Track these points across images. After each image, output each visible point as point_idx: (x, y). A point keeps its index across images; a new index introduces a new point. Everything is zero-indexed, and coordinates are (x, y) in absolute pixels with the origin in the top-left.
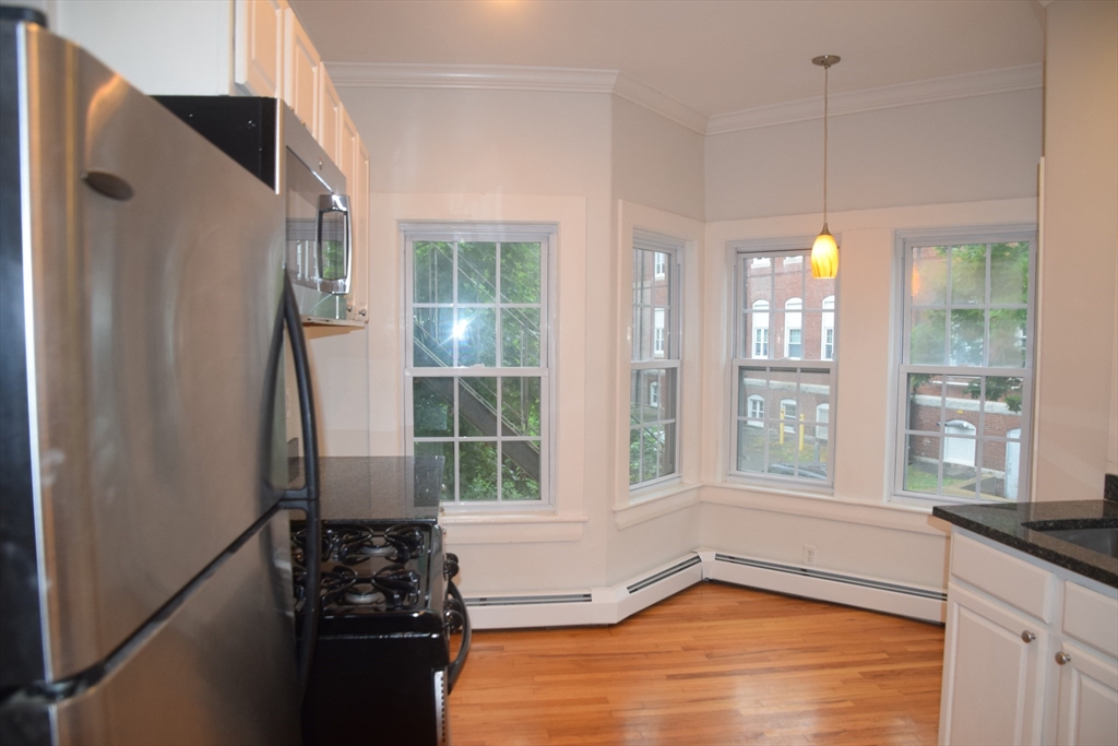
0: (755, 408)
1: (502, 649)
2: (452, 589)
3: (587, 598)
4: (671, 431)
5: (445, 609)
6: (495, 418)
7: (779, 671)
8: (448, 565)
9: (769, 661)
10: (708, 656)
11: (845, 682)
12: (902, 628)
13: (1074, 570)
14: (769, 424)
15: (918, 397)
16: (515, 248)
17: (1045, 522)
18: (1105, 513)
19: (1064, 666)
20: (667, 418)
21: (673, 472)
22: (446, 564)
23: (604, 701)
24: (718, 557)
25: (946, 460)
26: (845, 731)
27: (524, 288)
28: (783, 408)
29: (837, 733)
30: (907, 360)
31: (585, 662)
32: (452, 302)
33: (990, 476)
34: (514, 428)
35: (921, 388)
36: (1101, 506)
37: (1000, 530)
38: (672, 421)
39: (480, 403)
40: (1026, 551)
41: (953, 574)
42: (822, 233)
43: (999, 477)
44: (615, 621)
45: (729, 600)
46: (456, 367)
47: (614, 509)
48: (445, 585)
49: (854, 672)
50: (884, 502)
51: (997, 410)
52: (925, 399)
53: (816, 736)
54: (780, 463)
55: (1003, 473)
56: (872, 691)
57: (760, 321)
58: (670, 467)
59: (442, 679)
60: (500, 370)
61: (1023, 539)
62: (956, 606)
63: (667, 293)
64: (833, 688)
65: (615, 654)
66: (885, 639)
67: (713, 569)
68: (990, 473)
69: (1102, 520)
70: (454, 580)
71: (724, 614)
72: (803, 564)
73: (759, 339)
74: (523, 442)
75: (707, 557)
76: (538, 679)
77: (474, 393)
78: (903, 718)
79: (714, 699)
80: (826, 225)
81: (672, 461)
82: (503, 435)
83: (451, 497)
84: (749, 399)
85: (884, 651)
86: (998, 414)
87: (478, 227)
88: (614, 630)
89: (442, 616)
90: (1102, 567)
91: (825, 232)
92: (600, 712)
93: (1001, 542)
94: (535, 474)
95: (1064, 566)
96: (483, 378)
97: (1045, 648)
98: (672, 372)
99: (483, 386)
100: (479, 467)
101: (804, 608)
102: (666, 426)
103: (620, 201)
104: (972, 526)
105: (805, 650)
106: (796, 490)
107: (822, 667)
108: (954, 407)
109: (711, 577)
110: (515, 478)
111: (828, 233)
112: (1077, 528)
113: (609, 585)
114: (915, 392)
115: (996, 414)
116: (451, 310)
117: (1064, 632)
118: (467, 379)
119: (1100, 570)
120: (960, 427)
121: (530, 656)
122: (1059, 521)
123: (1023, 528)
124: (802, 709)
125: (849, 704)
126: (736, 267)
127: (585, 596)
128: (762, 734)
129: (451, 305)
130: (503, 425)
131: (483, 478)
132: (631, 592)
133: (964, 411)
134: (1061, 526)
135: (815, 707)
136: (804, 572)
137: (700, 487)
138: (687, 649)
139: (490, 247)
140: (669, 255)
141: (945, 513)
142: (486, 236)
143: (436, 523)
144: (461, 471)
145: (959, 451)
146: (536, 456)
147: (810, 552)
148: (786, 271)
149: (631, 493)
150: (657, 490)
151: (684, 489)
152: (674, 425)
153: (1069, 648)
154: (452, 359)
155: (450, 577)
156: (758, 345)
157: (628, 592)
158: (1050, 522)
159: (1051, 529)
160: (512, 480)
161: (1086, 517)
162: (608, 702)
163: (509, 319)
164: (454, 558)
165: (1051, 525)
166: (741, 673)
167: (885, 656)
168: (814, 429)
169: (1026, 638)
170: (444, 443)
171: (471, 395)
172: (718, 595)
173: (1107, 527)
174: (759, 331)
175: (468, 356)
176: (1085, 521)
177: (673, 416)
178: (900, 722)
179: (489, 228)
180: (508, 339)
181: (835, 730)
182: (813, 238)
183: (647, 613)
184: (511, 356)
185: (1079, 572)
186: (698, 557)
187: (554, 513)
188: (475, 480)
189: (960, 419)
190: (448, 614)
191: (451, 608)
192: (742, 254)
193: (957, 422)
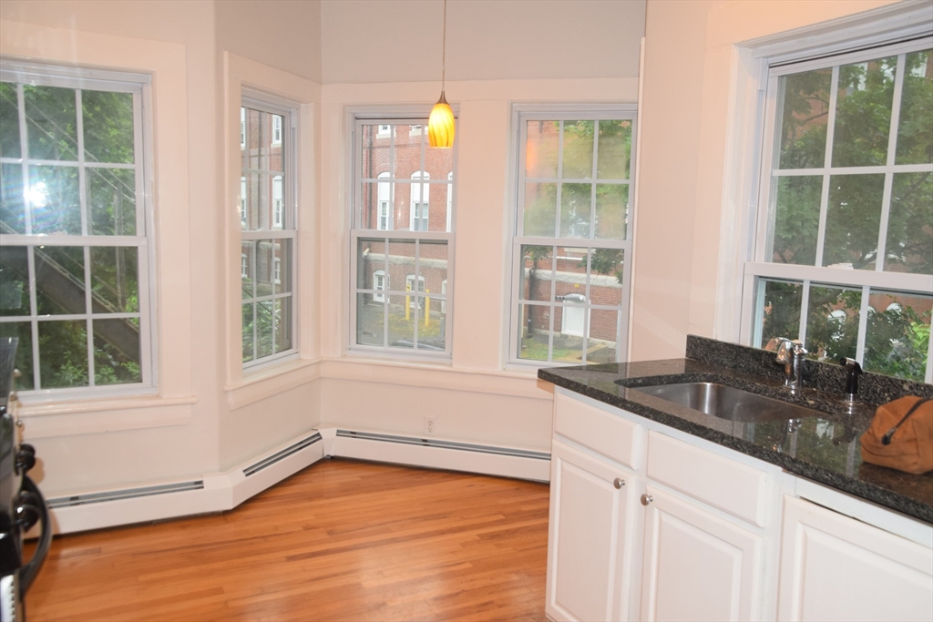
0: (380, 284)
1: (99, 551)
2: (28, 485)
3: (199, 485)
4: (287, 305)
5: (16, 505)
6: (83, 293)
7: (399, 541)
8: (21, 457)
9: (392, 532)
10: (330, 533)
11: (464, 545)
12: (517, 489)
13: (655, 419)
14: (394, 299)
15: (538, 271)
16: (104, 100)
17: (635, 379)
18: (686, 370)
19: (648, 506)
20: (282, 292)
21: (290, 347)
22: (18, 457)
23: (219, 591)
24: (340, 433)
25: (564, 332)
26: (463, 591)
27: (119, 148)
28: (409, 284)
29: (457, 594)
30: (520, 232)
31: (197, 554)
32: (19, 156)
33: (603, 346)
34: (110, 306)
35: (540, 262)
36: (683, 364)
37: (596, 388)
38: (288, 294)
39: (67, 279)
40: (617, 405)
41: (556, 432)
42: (440, 102)
43: (611, 347)
44: (231, 507)
45: (352, 475)
46: (29, 234)
47: (226, 388)
48: (17, 482)
49: (473, 534)
50: (499, 370)
51: (609, 284)
52: (544, 274)
53: (436, 599)
54: (405, 339)
55: (614, 343)
56: (490, 551)
57: (384, 192)
58: (286, 343)
59: (12, 584)
60: (87, 240)
61: (615, 395)
62: (559, 460)
63: (280, 161)
64: (453, 552)
65: (230, 542)
66: (502, 501)
67: (334, 445)
68: (603, 343)
69: (682, 375)
70: (31, 474)
71: (347, 490)
72: (425, 435)
73: (384, 213)
74: (118, 320)
75: (328, 434)
76: (142, 578)
77: (57, 267)
78: (517, 573)
79: (335, 575)
80: (443, 94)
81: (289, 337)
82: (94, 312)
83: (30, 384)
84: (374, 274)
85: (501, 513)
86: (610, 288)
87: (49, 68)
88: (229, 517)
89: (10, 512)
90: (677, 415)
91: (443, 100)
92: (214, 604)
93: (596, 398)
94: (135, 357)
95: (647, 417)
96: (67, 248)
97: (633, 492)
98: (287, 244)
99: (68, 257)
100: (69, 352)
101: (425, 478)
102: (282, 299)
103: (226, 54)
104: (572, 386)
105: (426, 518)
106: (416, 362)
107: (442, 533)
108: (571, 281)
109: (332, 454)
110: (114, 363)
111: (445, 102)
112: (662, 383)
113: (223, 470)
114: (536, 266)
115: (609, 287)
116: (19, 166)
117: (648, 476)
118: (48, 249)
119: (675, 418)
120: (577, 300)
121: (134, 555)
122: (647, 378)
123: (615, 385)
124: (424, 574)
125: (468, 565)
126: (354, 133)
127: (197, 483)
128: (384, 604)
129: (20, 161)
130: (94, 302)
131: (73, 364)
132: (247, 475)
133: (580, 285)
134: (649, 382)
135: (437, 572)
136: (425, 442)
137: (319, 363)
138: (308, 528)
139: (69, 94)
140: (283, 117)
141: (549, 374)
142: (61, 80)
143: (5, 411)
144: (42, 357)
145: (575, 323)
146: (135, 334)
147: (430, 423)
148: (412, 142)
149: (245, 371)
150: (273, 366)
151: (302, 365)
152: (290, 299)
153: (653, 490)
154: (23, 223)
155: (25, 471)
156: (384, 219)
157: (244, 474)
158: (638, 379)
159: (640, 385)
160: (111, 365)
161: (669, 373)
162: (223, 592)
163: (99, 182)
164: (31, 450)
165: (640, 381)
166: (364, 546)
167: (501, 517)
168: (440, 305)
169: (617, 485)
170: (19, 323)
171: (52, 268)
172: (340, 471)
173: (686, 382)
174: (384, 204)
175: (44, 220)
176: (668, 377)
177: (290, 289)
178: (515, 577)
179: (64, 70)
180: (101, 206)
181: (457, 591)
182: (430, 106)
183: (266, 495)
184: (103, 224)
185: (659, 421)
186: (318, 434)
187: (158, 397)
188: (63, 367)
189: (577, 293)
190: (20, 510)
191: (25, 503)
192: (363, 121)
193: (574, 295)
